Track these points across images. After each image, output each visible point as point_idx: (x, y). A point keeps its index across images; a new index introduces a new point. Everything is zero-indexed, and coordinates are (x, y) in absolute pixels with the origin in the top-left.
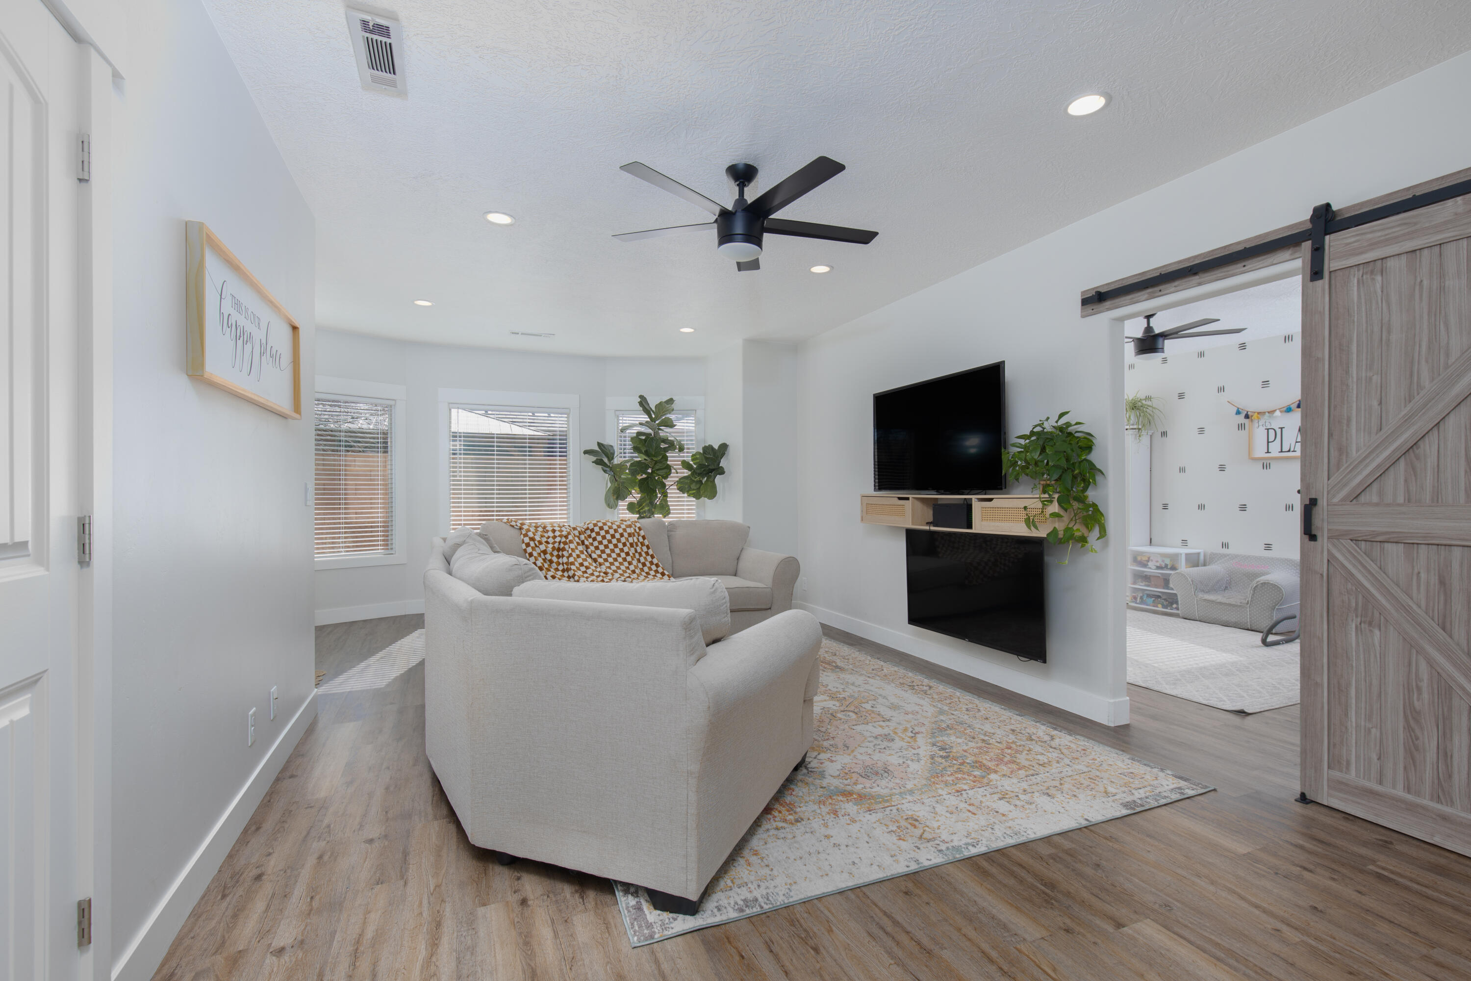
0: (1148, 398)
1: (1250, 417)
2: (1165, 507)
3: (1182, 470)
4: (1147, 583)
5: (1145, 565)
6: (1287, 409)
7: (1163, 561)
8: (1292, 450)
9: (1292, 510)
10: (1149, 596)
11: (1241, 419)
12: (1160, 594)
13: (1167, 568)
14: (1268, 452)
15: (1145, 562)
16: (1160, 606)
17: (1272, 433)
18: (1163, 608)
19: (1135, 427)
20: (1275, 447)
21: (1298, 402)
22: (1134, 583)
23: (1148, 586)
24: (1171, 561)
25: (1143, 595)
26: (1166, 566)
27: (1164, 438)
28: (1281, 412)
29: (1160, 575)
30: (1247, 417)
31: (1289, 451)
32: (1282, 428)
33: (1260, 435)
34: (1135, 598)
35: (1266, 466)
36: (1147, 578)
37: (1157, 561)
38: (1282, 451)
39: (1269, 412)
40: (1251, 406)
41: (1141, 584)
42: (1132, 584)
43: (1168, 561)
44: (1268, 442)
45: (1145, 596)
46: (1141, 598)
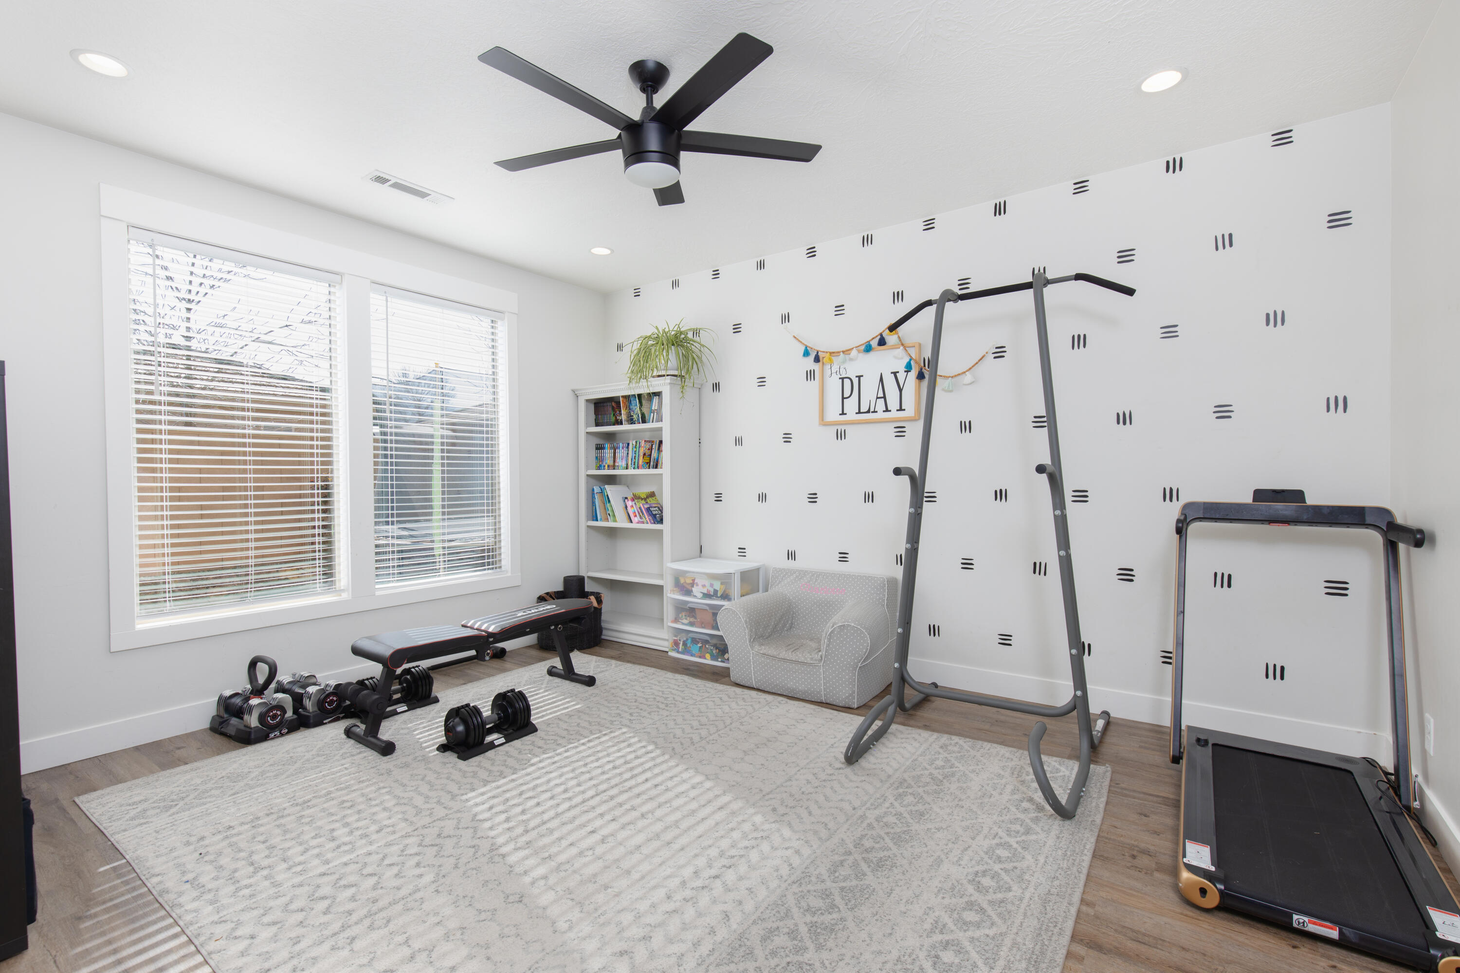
0: (696, 332)
1: (821, 359)
2: (718, 498)
3: (739, 441)
4: (692, 620)
5: (688, 592)
6: (867, 346)
7: (712, 585)
8: (872, 410)
9: (873, 501)
10: (695, 641)
11: (809, 363)
12: (707, 638)
13: (717, 597)
14: (843, 414)
15: (689, 587)
16: (708, 656)
17: (847, 383)
18: (712, 659)
19: (676, 373)
20: (851, 405)
21: (879, 337)
22: (676, 620)
23: (691, 624)
24: (722, 584)
25: (687, 640)
26: (716, 591)
27: (716, 393)
28: (859, 351)
29: (707, 608)
30: (817, 359)
31: (868, 412)
32: (859, 377)
33: (833, 386)
34: (676, 643)
35: (841, 435)
36: (692, 611)
37: (704, 586)
38: (859, 412)
39: (843, 352)
40: (821, 344)
41: (685, 621)
42: (672, 622)
43: (717, 586)
44: (843, 398)
45: (689, 641)
46: (685, 644)
